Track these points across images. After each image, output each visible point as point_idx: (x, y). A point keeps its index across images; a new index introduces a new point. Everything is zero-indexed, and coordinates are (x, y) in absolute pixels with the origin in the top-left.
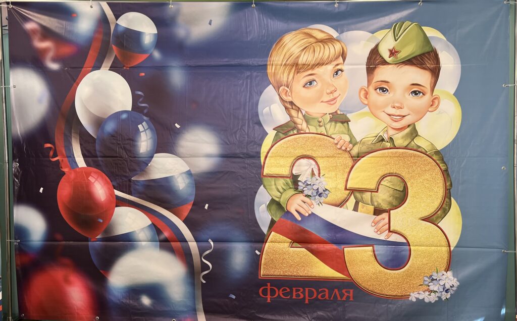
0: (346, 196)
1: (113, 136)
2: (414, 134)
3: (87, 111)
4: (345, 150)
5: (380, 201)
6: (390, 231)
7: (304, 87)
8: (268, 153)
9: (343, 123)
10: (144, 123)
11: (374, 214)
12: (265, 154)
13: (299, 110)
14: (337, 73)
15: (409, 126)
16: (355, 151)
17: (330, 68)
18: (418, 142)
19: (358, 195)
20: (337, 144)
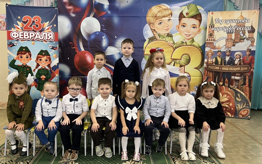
0: (171, 61)
1: (94, 40)
2: (193, 41)
3: (85, 31)
4: (171, 46)
5: (182, 63)
6: (184, 72)
7: (158, 24)
8: (146, 47)
9: (171, 37)
10: (104, 36)
11: (180, 67)
12: (145, 47)
13: (156, 32)
14: (169, 20)
15: (191, 38)
16: (174, 46)
17: (167, 18)
18: (194, 43)
19: (175, 61)
20: (169, 44)
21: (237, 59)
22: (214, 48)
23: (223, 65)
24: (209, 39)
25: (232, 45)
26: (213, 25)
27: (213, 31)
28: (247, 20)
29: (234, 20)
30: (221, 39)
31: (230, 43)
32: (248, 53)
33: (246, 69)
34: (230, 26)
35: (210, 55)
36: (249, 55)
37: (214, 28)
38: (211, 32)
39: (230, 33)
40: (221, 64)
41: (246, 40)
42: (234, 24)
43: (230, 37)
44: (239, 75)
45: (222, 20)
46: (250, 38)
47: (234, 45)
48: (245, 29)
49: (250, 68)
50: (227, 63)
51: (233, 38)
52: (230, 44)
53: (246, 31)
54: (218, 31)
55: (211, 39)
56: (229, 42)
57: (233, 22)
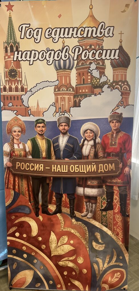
21: (88, 141)
22: (26, 111)
23: (54, 158)
24: (7, 87)
25: (72, 103)
26: (15, 42)
27: (18, 63)
28: (107, 30)
29: (71, 29)
30: (40, 86)
31: (67, 97)
32: (114, 126)
33: (112, 167)
34: (63, 49)
35: (15, 132)
36: (118, 131)
37: (20, 53)
38: (12, 66)
39: (65, 67)
40: (49, 156)
41: (108, 87)
42: (72, 43)
43: (66, 80)
44: (95, 183)
45: (40, 30)
46: (117, 83)
47: (77, 105)
48: (103, 57)
49: (121, 165)
50: (62, 153)
51: (74, 83)
52: (68, 100)
53: (108, 63)
54: (31, 63)
55: (13, 87)
56: (63, 94)
57: (70, 36)
